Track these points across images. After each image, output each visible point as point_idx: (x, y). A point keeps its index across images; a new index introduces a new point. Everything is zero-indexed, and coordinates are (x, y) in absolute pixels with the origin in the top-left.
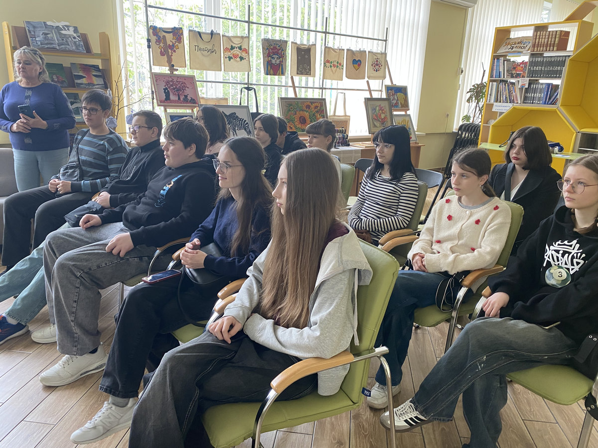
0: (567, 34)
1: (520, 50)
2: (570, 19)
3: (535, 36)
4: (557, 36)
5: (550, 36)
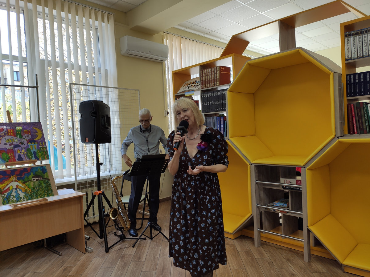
0: (227, 69)
1: (193, 89)
2: (225, 54)
3: (202, 75)
4: (218, 72)
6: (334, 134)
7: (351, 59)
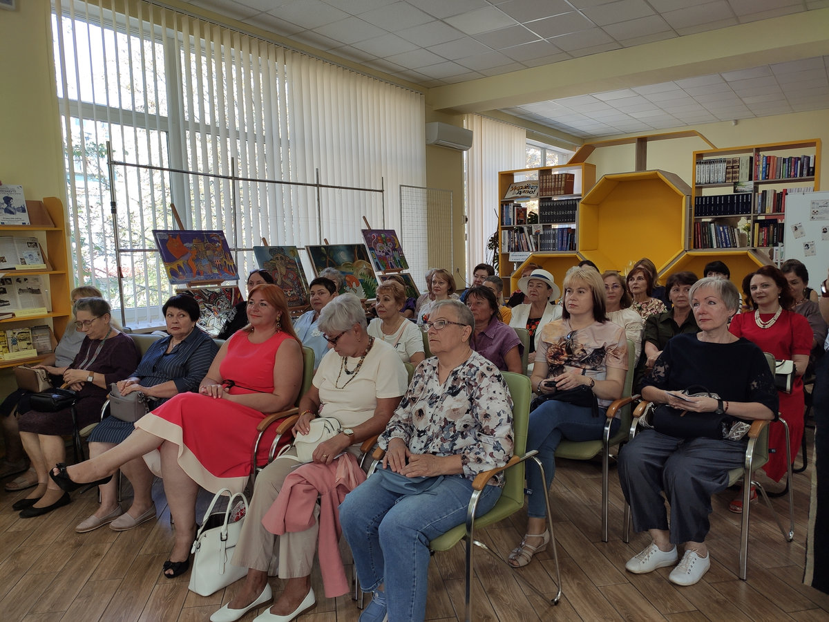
0: (572, 176)
1: (528, 195)
2: (574, 161)
3: (541, 180)
4: (563, 179)
5: (557, 180)
6: (683, 248)
7: (700, 184)
